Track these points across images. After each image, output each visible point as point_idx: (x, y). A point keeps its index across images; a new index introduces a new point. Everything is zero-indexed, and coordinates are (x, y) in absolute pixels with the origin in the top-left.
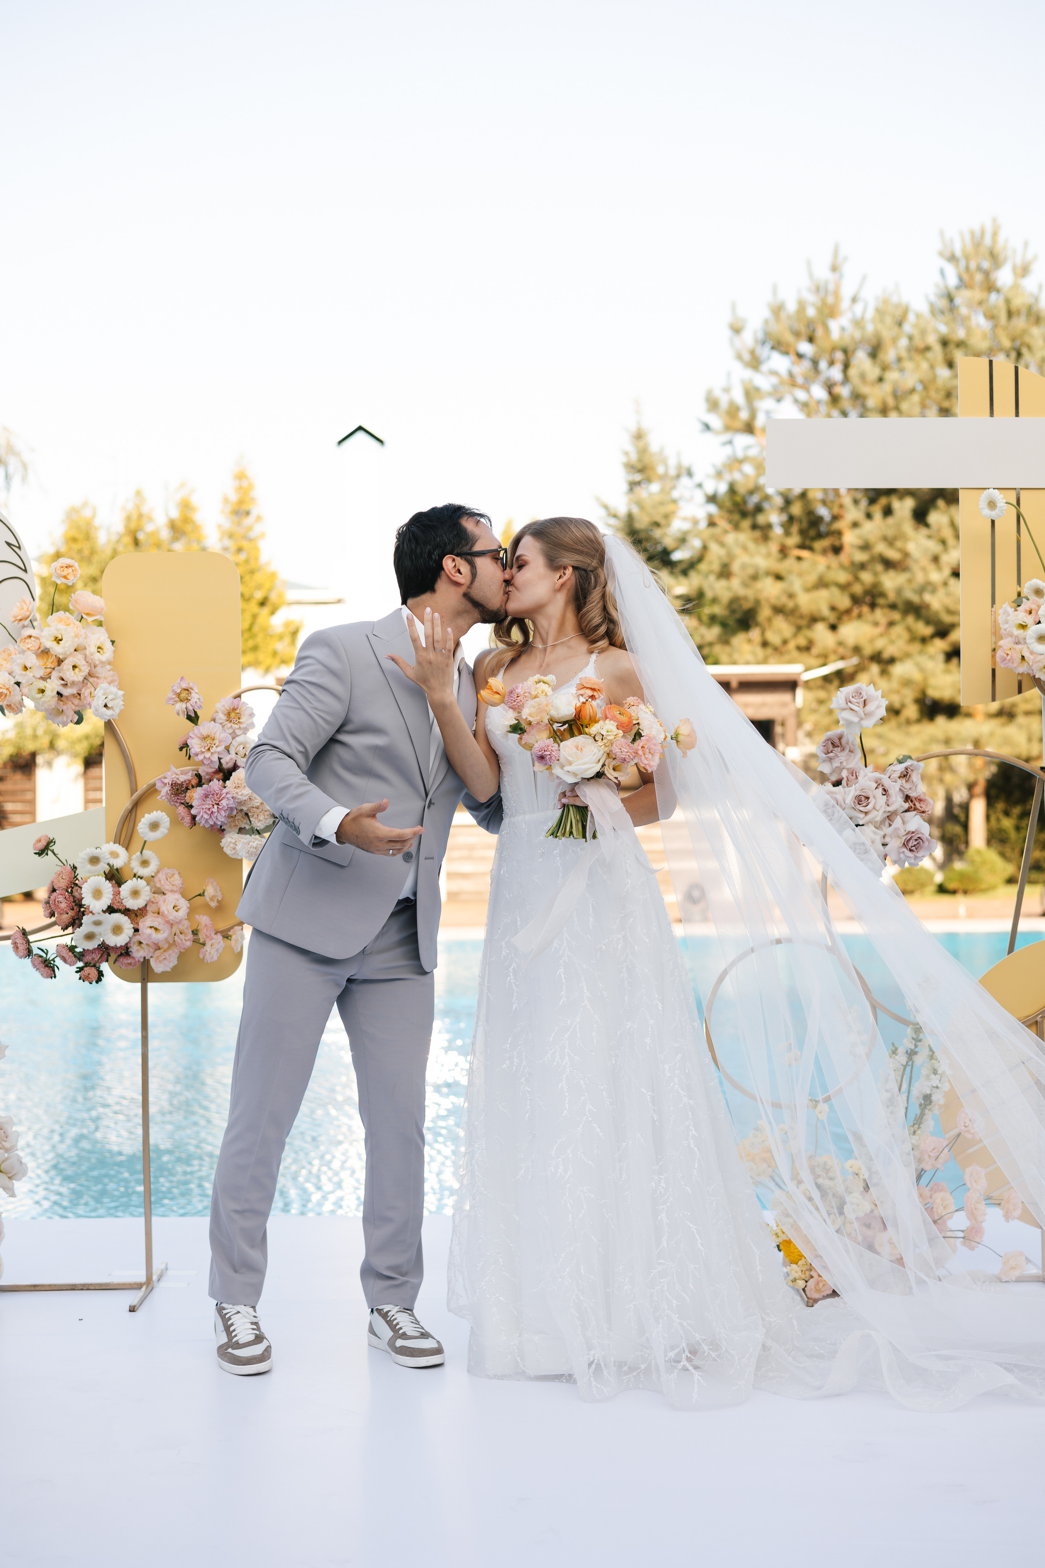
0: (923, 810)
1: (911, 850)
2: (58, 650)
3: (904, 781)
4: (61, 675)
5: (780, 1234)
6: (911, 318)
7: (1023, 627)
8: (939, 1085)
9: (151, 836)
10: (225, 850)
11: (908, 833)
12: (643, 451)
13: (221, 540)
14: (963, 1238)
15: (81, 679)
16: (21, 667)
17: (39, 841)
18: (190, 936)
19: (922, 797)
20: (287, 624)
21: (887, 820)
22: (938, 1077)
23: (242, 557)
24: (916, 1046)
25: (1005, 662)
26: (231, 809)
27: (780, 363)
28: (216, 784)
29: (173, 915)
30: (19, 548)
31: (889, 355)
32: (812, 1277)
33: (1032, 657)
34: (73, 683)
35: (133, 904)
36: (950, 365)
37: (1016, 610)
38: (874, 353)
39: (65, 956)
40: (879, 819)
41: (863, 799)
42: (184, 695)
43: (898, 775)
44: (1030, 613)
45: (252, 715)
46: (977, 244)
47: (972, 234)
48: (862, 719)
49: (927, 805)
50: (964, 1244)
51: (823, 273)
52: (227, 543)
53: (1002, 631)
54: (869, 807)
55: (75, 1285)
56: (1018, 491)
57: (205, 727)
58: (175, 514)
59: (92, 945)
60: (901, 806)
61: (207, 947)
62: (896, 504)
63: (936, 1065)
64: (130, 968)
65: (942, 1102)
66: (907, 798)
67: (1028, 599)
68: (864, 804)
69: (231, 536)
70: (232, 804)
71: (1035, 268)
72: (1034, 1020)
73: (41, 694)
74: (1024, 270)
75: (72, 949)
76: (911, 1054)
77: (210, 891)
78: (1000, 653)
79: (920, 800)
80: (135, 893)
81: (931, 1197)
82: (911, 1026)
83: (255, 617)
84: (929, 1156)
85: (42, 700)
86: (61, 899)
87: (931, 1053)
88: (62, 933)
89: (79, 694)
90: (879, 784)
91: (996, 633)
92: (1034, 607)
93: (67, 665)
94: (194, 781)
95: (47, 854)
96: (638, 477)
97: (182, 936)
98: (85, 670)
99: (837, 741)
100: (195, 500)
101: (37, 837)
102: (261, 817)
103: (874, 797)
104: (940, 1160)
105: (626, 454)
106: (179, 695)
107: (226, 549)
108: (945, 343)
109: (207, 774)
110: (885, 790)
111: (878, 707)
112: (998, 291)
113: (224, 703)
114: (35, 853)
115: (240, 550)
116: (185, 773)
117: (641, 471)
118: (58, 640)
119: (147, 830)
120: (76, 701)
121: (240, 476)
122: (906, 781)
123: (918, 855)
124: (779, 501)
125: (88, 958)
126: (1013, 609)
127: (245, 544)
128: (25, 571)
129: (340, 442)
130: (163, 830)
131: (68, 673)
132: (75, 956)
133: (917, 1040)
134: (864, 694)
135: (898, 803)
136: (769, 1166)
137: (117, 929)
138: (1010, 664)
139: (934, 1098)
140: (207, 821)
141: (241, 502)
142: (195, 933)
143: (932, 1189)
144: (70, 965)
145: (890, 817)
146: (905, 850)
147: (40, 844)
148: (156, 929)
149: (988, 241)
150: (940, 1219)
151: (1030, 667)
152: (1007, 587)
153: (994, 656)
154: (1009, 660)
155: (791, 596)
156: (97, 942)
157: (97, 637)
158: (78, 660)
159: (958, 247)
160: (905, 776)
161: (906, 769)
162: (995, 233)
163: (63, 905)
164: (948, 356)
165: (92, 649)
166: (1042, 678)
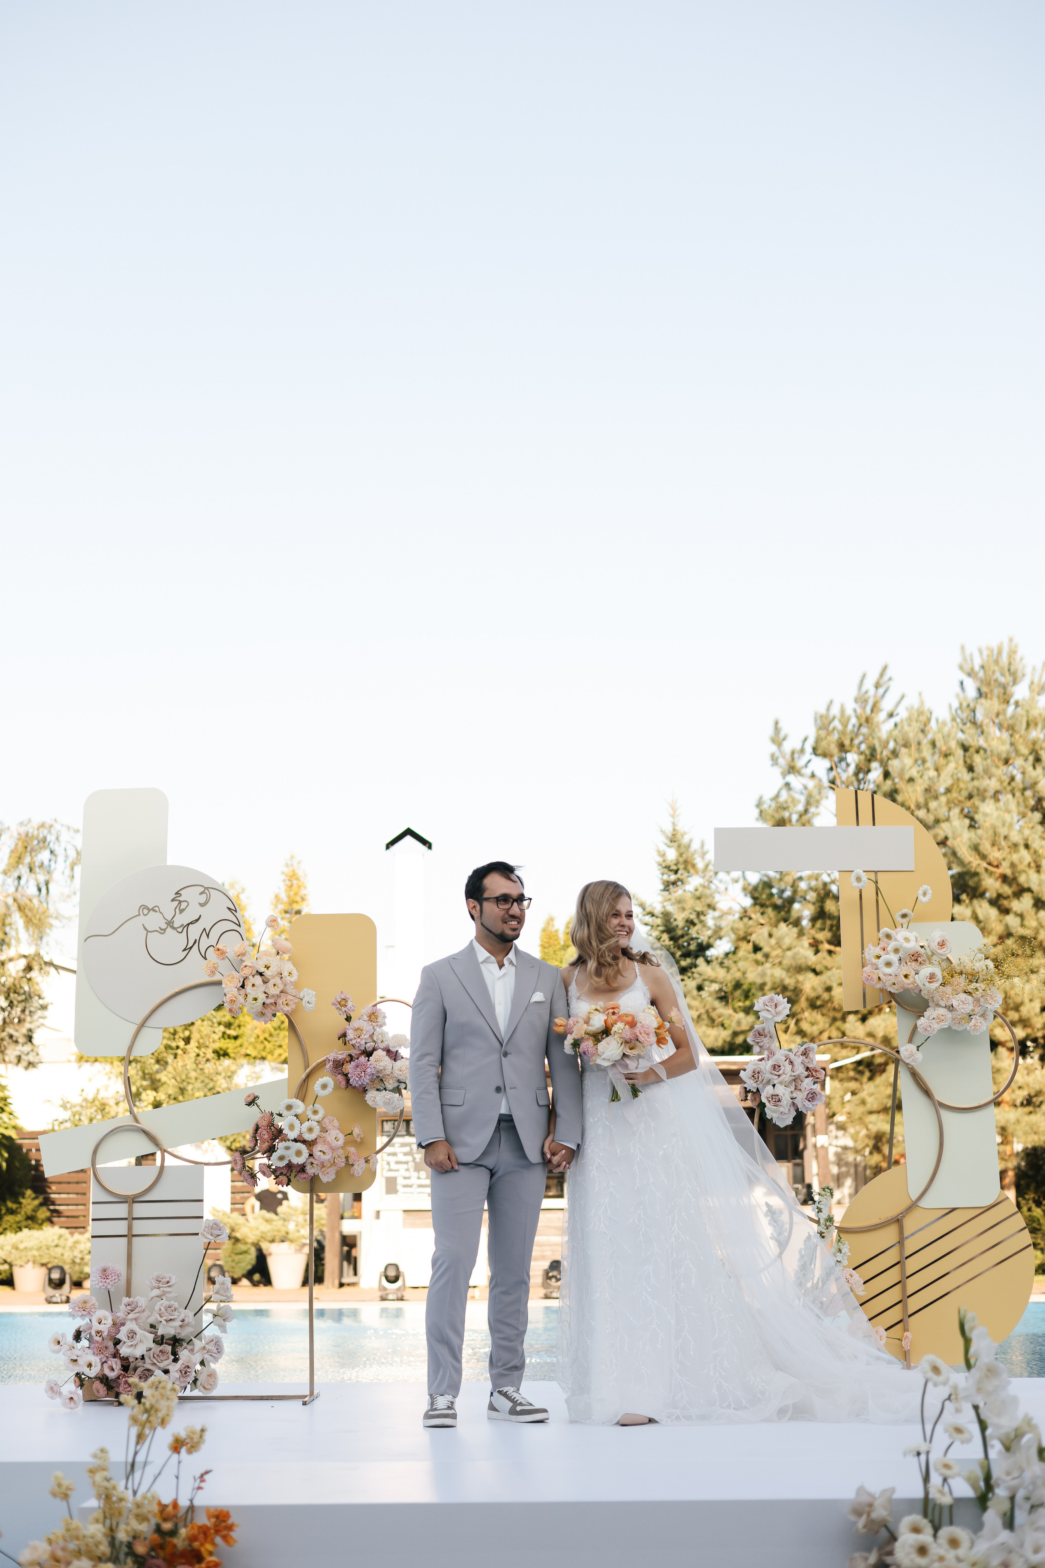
0: (817, 1076)
1: (809, 1101)
3: (804, 1057)
4: (266, 990)
6: (933, 724)
7: (880, 958)
9: (322, 1093)
10: (368, 1102)
11: (807, 1090)
12: (683, 853)
15: (278, 993)
17: (249, 1096)
18: (344, 1160)
19: (818, 1070)
21: (794, 1083)
25: (869, 982)
26: (373, 1074)
28: (363, 1059)
29: (335, 1144)
30: (236, 911)
33: (885, 978)
34: (273, 996)
35: (308, 1137)
36: (971, 769)
37: (875, 947)
39: (264, 1170)
40: (787, 1080)
41: (777, 1066)
42: (343, 1003)
43: (800, 1053)
44: (883, 948)
45: (385, 1017)
46: (996, 661)
47: (991, 651)
48: (774, 1016)
49: (821, 1075)
53: (867, 960)
54: (781, 1072)
56: (876, 872)
57: (355, 1023)
59: (282, 1164)
60: (803, 1074)
61: (356, 1167)
64: (304, 1180)
66: (807, 1069)
67: (882, 940)
68: (778, 1070)
70: (374, 1071)
72: (897, 1219)
73: (254, 1002)
75: (269, 1166)
77: (356, 1131)
78: (864, 975)
80: (310, 1130)
85: (255, 1005)
86: (265, 1134)
88: (262, 1156)
89: (276, 1003)
90: (788, 1058)
92: (885, 945)
93: (270, 984)
94: (348, 1059)
95: (254, 1105)
96: (672, 877)
97: (339, 1159)
98: (281, 987)
99: (761, 1031)
101: (247, 1094)
102: (391, 1082)
103: (784, 1066)
105: (662, 855)
106: (339, 1003)
108: (966, 748)
109: (356, 1054)
110: (791, 1062)
111: (784, 1008)
112: (1015, 703)
113: (367, 1009)
114: (247, 1104)
116: (342, 1054)
117: (675, 872)
118: (268, 967)
119: (320, 1089)
120: (273, 1008)
122: (806, 1057)
123: (813, 1103)
125: (278, 1172)
128: (239, 926)
130: (330, 1089)
131: (270, 989)
132: (272, 1171)
134: (775, 1000)
135: (800, 1070)
137: (299, 1153)
138: (873, 983)
140: (357, 1082)
142: (347, 1158)
145: (796, 1080)
146: (805, 1100)
147: (250, 1098)
148: (324, 1153)
149: (1005, 658)
151: (885, 986)
154: (872, 981)
156: (285, 1162)
157: (288, 967)
158: (277, 980)
159: (977, 663)
160: (805, 1054)
161: (805, 1049)
162: (1013, 652)
163: (266, 1136)
164: (969, 761)
165: (285, 974)
166: (892, 991)
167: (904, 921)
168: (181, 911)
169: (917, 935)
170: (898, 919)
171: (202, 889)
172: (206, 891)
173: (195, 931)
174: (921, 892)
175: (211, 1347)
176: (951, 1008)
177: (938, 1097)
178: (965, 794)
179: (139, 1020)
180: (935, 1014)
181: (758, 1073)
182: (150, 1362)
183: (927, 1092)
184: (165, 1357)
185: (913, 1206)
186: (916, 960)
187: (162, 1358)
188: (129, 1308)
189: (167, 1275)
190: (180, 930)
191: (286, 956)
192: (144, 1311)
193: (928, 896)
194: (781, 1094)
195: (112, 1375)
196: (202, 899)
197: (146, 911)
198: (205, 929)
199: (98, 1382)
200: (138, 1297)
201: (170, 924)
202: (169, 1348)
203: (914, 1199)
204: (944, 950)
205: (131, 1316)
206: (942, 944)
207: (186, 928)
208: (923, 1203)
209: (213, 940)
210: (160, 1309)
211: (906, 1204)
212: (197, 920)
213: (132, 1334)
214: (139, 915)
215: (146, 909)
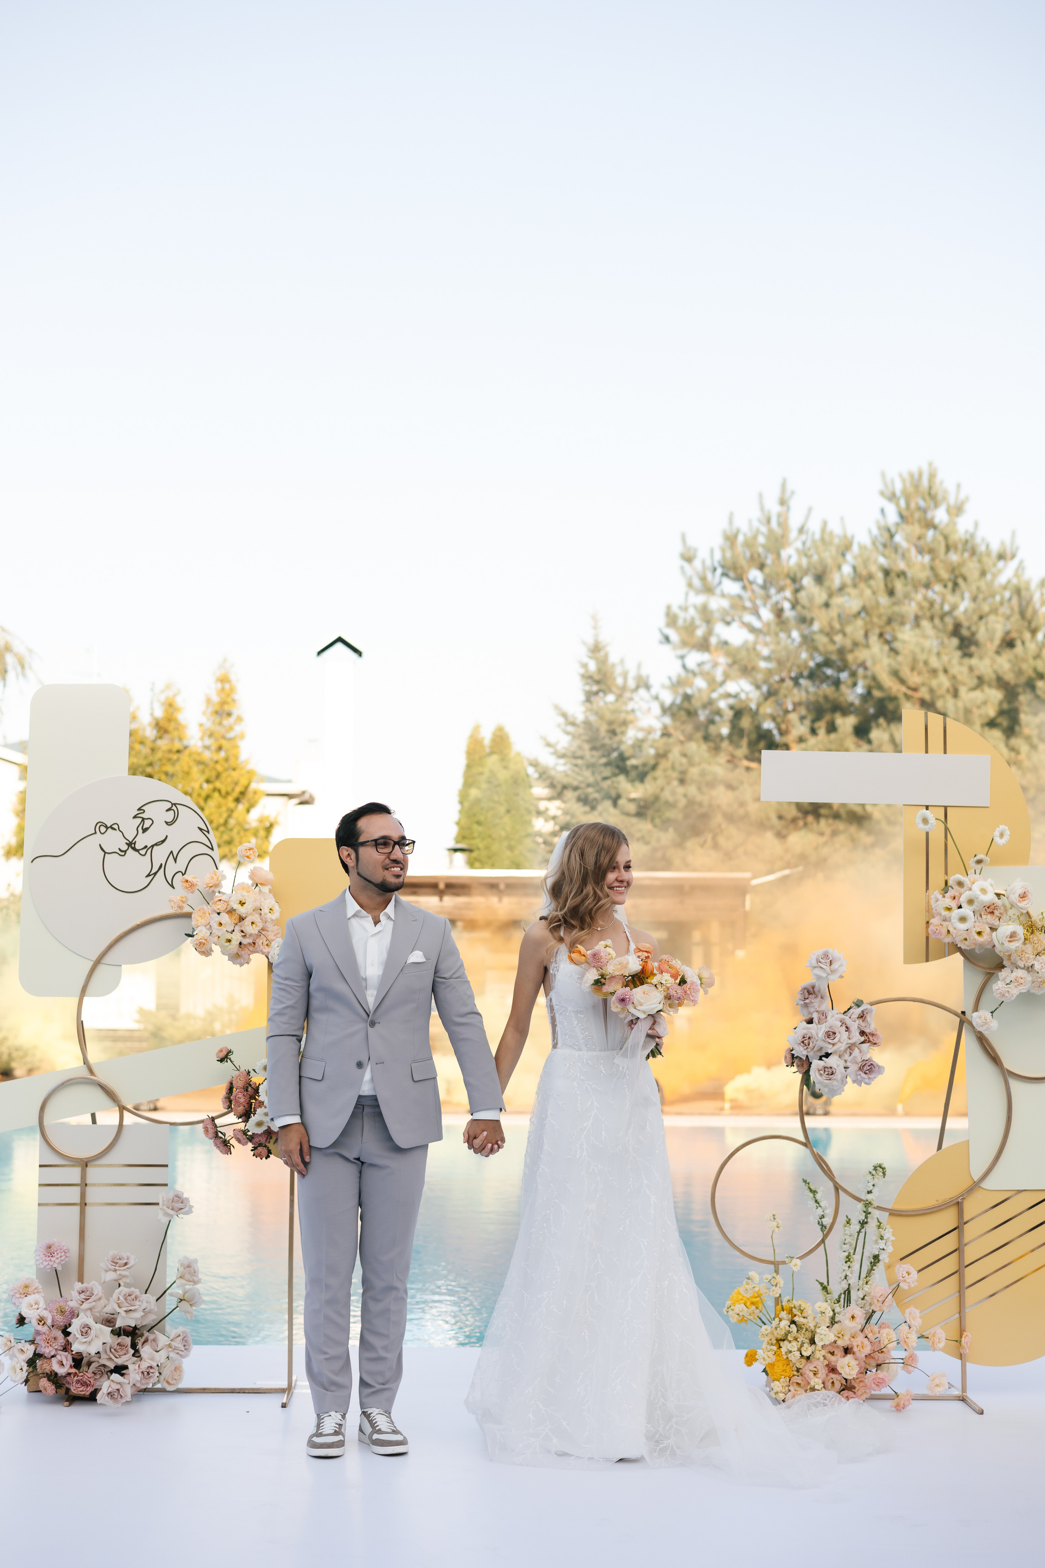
0: (875, 1042)
1: (865, 1073)
2: (242, 910)
3: (861, 1021)
4: (242, 929)
5: (766, 1358)
6: (855, 548)
7: (949, 909)
8: (885, 1248)
11: (864, 1060)
12: (603, 662)
13: (202, 739)
14: (903, 1363)
15: (257, 932)
16: (218, 923)
17: (221, 1051)
19: (874, 1033)
20: (261, 820)
21: (848, 1049)
22: (884, 1241)
23: (222, 754)
24: (866, 1217)
25: (935, 934)
27: (731, 587)
30: (208, 832)
31: (836, 580)
32: (790, 1391)
33: (955, 931)
34: (251, 935)
36: (891, 593)
37: (944, 897)
38: (819, 579)
39: (240, 1137)
40: (842, 1049)
41: (831, 1034)
43: (857, 1016)
44: (954, 898)
46: (916, 486)
47: (911, 476)
48: (828, 974)
49: (877, 1039)
50: (903, 1368)
51: (774, 508)
52: (208, 742)
53: (934, 911)
54: (836, 1040)
55: (234, 1389)
56: (946, 808)
58: (159, 713)
59: (259, 1131)
60: (859, 1039)
62: (839, 721)
63: (883, 1232)
65: (887, 1261)
66: (862, 1033)
67: (952, 888)
68: (832, 1038)
69: (211, 735)
71: (968, 507)
72: (956, 1201)
73: (228, 943)
74: (957, 510)
75: (245, 1132)
76: (863, 1224)
78: (931, 928)
79: (873, 1035)
81: (879, 1332)
82: (862, 1202)
83: (231, 812)
84: (878, 1301)
85: (229, 947)
86: (240, 1095)
87: (879, 1224)
88: (237, 1120)
89: (254, 943)
90: (843, 1023)
91: (929, 911)
92: (957, 894)
93: (247, 922)
95: (227, 1061)
96: (595, 688)
98: (260, 925)
99: (811, 990)
100: (179, 701)
101: (219, 1049)
103: (839, 1032)
104: (886, 1304)
105: (585, 666)
107: (207, 748)
108: (887, 573)
110: (847, 1027)
111: (841, 966)
112: (935, 527)
114: (218, 1061)
115: (220, 748)
117: (598, 682)
118: (242, 904)
120: (251, 948)
121: (224, 680)
122: (863, 1021)
123: (870, 1076)
124: (729, 714)
125: (256, 1140)
126: (942, 896)
127: (224, 743)
128: (212, 849)
129: (319, 653)
131: (248, 928)
132: (248, 1138)
133: (867, 1213)
134: (830, 956)
135: (857, 1038)
136: (757, 1308)
138: (939, 936)
139: (881, 1258)
141: (223, 703)
143: (880, 1327)
144: (243, 1145)
145: (851, 1047)
146: (861, 1073)
147: (222, 1053)
149: (925, 482)
150: (884, 1347)
151: (954, 939)
152: (937, 878)
153: (927, 927)
154: (938, 933)
155: (742, 804)
156: (264, 1128)
157: (269, 902)
158: (256, 918)
159: (898, 487)
160: (862, 1017)
161: (863, 1011)
162: (932, 476)
163: (242, 1100)
164: (890, 585)
165: (266, 910)
166: (963, 947)
167: (979, 867)
168: (145, 830)
169: (993, 882)
170: (971, 863)
171: (169, 805)
172: (174, 808)
173: (160, 854)
174: (997, 833)
175: (178, 1344)
176: (1030, 969)
177: (1007, 1065)
178: (884, 619)
179: (94, 958)
180: (1013, 976)
181: (809, 1038)
182: (107, 1357)
183: (995, 1059)
184: (124, 1352)
185: (975, 1186)
186: (992, 913)
187: (120, 1353)
188: (83, 1296)
189: (125, 1255)
190: (143, 852)
191: (265, 889)
192: (100, 1299)
193: (1006, 838)
194: (834, 1066)
195: (61, 1371)
196: (170, 816)
197: (103, 829)
198: (172, 852)
199: (45, 1379)
200: (93, 1282)
201: (131, 844)
202: (128, 1340)
203: (976, 1178)
204: (1025, 902)
205: (86, 1305)
206: (1023, 896)
207: (150, 849)
208: (985, 1185)
209: (181, 865)
210: (119, 1298)
211: (966, 1184)
212: (163, 841)
213: (86, 1330)
214: (96, 833)
215: (103, 827)
